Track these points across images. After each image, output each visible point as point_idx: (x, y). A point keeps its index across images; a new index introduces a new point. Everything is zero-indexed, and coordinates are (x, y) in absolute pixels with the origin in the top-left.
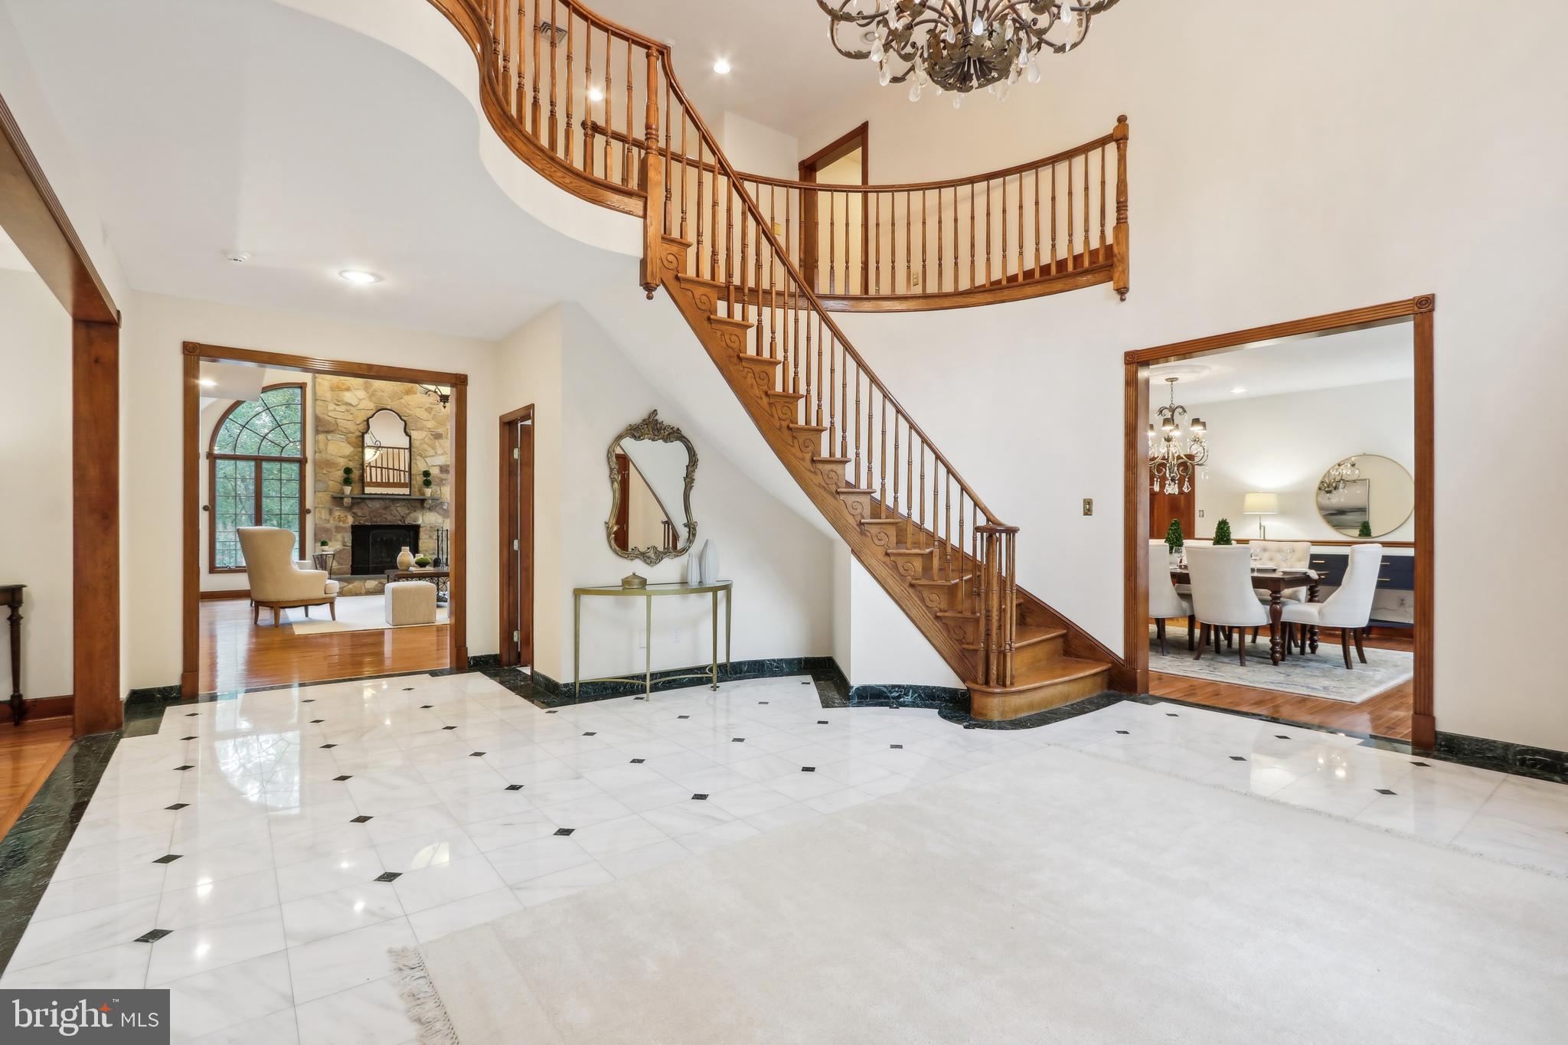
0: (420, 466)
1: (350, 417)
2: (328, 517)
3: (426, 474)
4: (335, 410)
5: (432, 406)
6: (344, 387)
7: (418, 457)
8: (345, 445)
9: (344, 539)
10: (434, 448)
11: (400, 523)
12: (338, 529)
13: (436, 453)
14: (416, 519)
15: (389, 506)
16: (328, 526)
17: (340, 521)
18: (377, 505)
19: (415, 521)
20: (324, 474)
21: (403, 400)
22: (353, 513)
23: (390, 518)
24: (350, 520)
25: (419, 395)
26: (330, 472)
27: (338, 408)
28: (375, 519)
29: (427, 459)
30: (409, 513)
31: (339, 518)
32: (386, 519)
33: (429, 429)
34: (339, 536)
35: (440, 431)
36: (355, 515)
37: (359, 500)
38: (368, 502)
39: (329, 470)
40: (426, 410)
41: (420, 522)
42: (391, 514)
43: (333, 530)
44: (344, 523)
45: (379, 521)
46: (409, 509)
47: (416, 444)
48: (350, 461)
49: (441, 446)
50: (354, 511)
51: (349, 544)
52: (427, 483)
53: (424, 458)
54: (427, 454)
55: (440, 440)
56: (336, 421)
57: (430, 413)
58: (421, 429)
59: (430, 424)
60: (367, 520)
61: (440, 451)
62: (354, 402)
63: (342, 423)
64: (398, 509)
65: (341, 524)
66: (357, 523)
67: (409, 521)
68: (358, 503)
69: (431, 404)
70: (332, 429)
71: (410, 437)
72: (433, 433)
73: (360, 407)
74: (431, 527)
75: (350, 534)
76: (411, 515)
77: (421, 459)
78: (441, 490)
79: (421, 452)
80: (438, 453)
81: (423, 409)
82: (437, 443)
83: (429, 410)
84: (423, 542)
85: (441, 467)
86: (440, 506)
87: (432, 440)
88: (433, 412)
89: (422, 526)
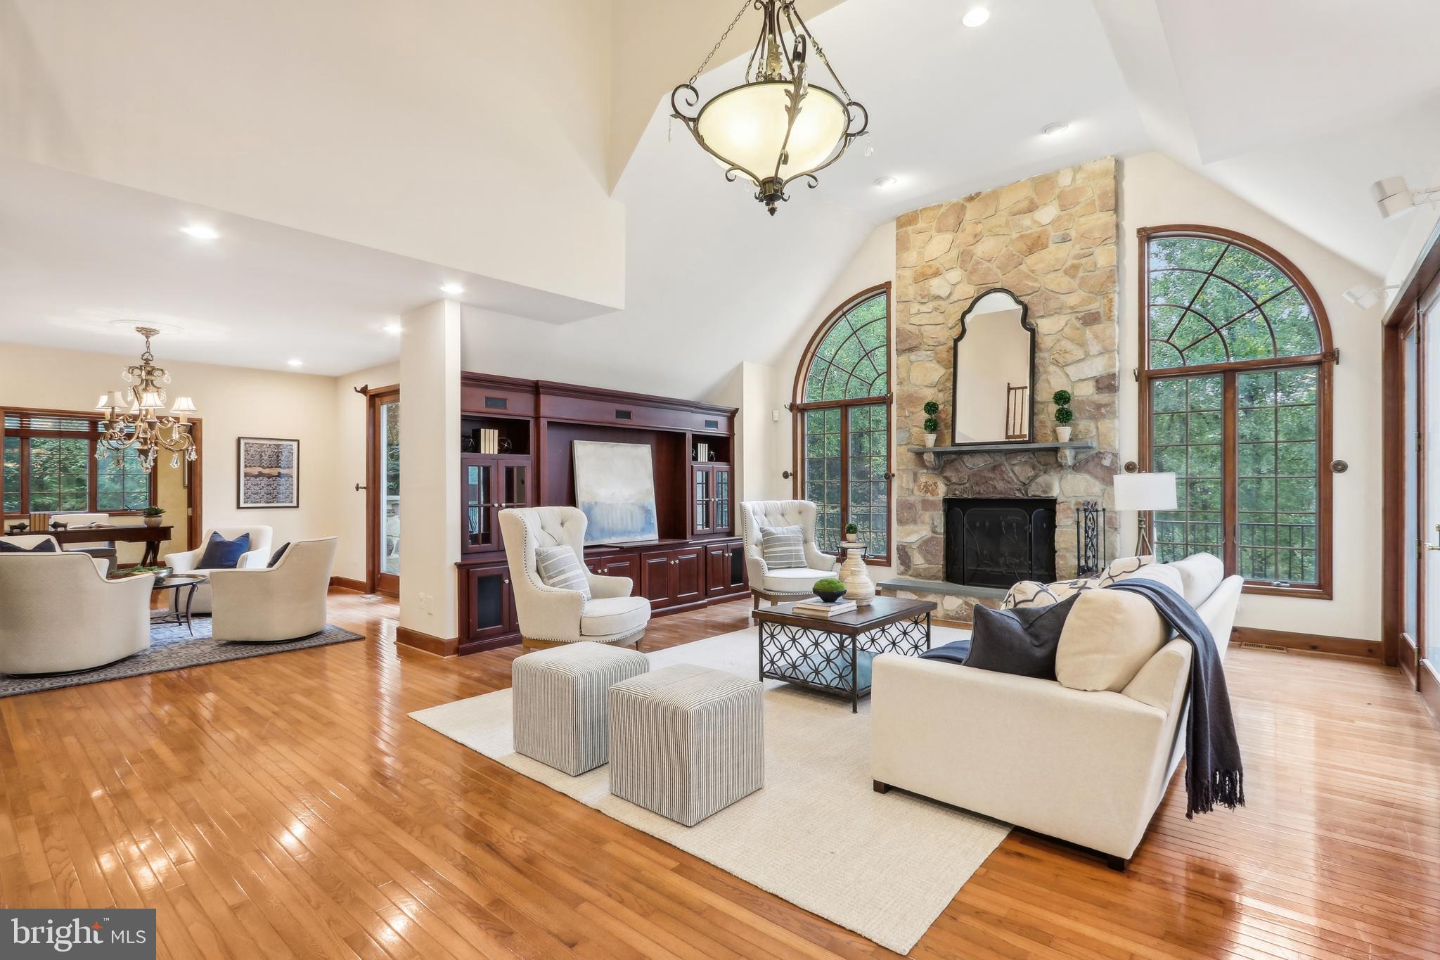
1: (940, 319)
2: (911, 485)
4: (919, 313)
6: (930, 272)
7: (1052, 368)
8: (934, 365)
9: (933, 520)
10: (1082, 344)
11: (1019, 495)
12: (926, 505)
13: (1087, 355)
14: (1049, 487)
15: (1000, 465)
16: (912, 499)
17: (926, 492)
18: (980, 462)
19: (1045, 492)
20: (905, 417)
21: (1023, 268)
22: (946, 478)
23: (1000, 485)
24: (942, 490)
25: (1052, 247)
26: (913, 413)
27: (924, 308)
28: (976, 489)
29: (1069, 370)
30: (1036, 477)
31: (925, 486)
32: (995, 487)
33: (1072, 308)
34: (927, 516)
35: (1094, 306)
36: (947, 480)
37: (953, 456)
38: (966, 458)
39: (912, 409)
40: (1066, 272)
41: (1055, 493)
42: (1003, 479)
43: (919, 506)
44: (933, 495)
45: (985, 492)
46: (1034, 468)
47: (1045, 342)
48: (940, 391)
49: (1096, 337)
50: (948, 474)
51: (941, 529)
52: (1063, 417)
53: (1061, 367)
54: (1069, 358)
55: (1096, 327)
56: (920, 331)
57: (1073, 277)
58: (1058, 311)
59: (1075, 299)
60: (964, 491)
61: (1094, 348)
62: (944, 292)
63: (929, 331)
64: (1017, 469)
65: (929, 497)
66: (950, 496)
67: (1035, 491)
68: (953, 461)
70: (915, 344)
71: (1033, 332)
72: (1080, 315)
73: (954, 297)
74: (1076, 503)
75: (942, 512)
76: (1040, 480)
77: (1057, 369)
78: (1097, 428)
79: (1056, 356)
80: (1091, 353)
81: (1061, 273)
82: (1089, 333)
83: (1072, 271)
84: (1062, 532)
85: (1097, 381)
86: (1096, 460)
87: (1078, 329)
88: (1081, 274)
89: (1059, 500)
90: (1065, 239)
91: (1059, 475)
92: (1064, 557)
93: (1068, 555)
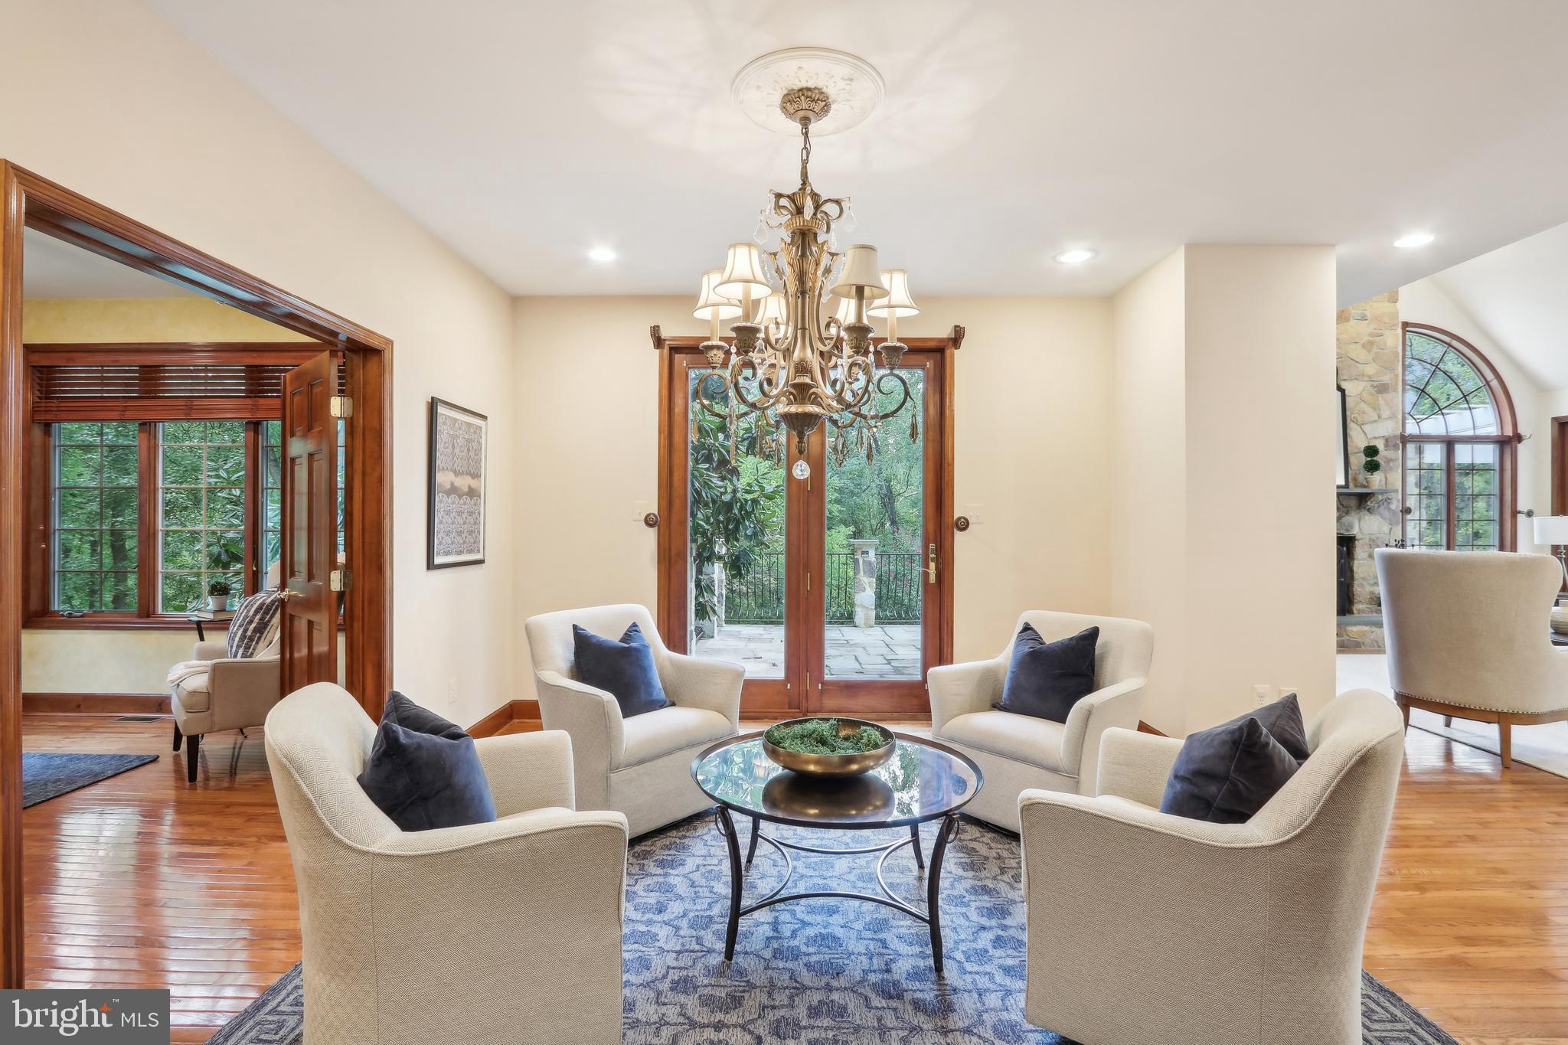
0: (1359, 442)
3: (1371, 451)
5: (1371, 339)
10: (1376, 408)
13: (1379, 417)
14: (1350, 526)
19: (1347, 530)
25: (1352, 322)
29: (1367, 428)
30: (1339, 517)
33: (1369, 377)
35: (1386, 378)
40: (1364, 346)
41: (1355, 531)
47: (1353, 405)
49: (1387, 403)
52: (1372, 467)
53: (1360, 426)
54: (1366, 419)
55: (1386, 395)
57: (1369, 351)
58: (1359, 378)
59: (1371, 369)
61: (1386, 413)
69: (1371, 335)
71: (1344, 394)
72: (1375, 384)
74: (1370, 540)
76: (1343, 520)
77: (1357, 426)
78: (1386, 478)
79: (1356, 415)
80: (1383, 417)
81: (1359, 346)
82: (1381, 400)
83: (1368, 346)
84: (1359, 564)
85: (1387, 440)
86: (1385, 504)
87: (1373, 395)
88: (1375, 349)
89: (1357, 537)
90: (1364, 318)
91: (1358, 516)
92: (1362, 586)
93: (1364, 583)
